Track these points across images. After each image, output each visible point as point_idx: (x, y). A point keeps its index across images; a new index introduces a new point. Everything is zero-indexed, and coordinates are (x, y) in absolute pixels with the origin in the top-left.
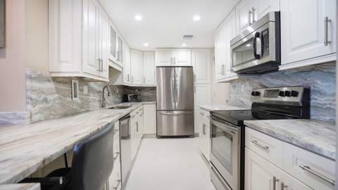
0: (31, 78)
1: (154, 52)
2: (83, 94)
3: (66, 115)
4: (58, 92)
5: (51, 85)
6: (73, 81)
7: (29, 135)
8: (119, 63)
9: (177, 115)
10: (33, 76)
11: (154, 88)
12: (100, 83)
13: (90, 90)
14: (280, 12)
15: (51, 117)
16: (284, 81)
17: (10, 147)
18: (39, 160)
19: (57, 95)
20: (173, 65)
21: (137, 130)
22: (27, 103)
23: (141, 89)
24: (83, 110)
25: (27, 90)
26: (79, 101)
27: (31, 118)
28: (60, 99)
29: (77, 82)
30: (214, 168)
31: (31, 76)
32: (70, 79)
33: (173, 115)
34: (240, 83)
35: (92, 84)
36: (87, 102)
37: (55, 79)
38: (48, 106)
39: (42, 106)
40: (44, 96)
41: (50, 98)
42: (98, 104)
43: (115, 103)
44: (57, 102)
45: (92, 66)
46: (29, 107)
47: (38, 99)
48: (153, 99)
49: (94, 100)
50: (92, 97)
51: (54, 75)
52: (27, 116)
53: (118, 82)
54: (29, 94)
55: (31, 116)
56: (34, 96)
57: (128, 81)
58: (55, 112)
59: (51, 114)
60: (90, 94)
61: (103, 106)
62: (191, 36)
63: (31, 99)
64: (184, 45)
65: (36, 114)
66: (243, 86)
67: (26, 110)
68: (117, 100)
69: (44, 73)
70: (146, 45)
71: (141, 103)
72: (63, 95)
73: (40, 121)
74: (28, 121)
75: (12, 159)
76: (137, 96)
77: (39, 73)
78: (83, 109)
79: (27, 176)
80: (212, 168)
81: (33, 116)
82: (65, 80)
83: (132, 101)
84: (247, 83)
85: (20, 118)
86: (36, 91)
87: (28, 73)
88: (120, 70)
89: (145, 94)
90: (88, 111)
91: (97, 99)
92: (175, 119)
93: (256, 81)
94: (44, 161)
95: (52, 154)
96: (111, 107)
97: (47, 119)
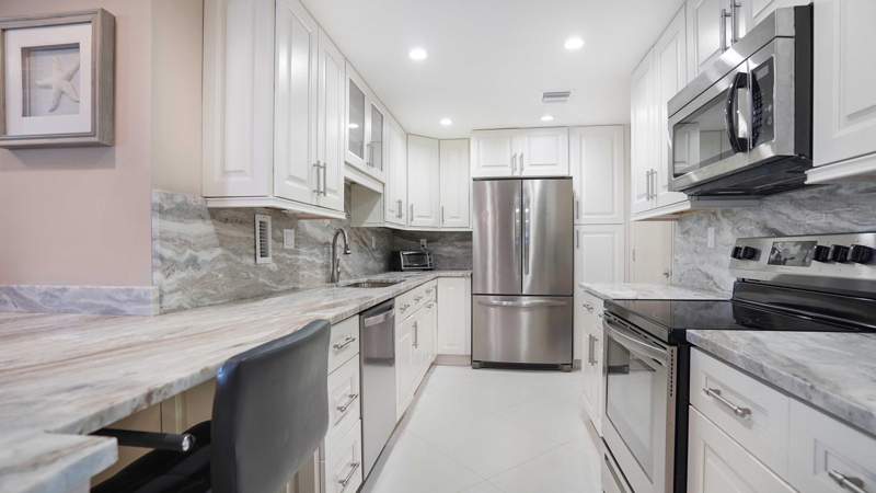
0: (161, 211)
1: (469, 139)
2: (283, 250)
3: (240, 298)
4: (221, 245)
5: (205, 228)
6: (259, 218)
7: (145, 338)
8: (375, 172)
9: (530, 308)
10: (166, 207)
11: (467, 236)
12: (328, 222)
13: (302, 239)
14: (811, 6)
15: (207, 301)
16: (836, 214)
17: (98, 362)
18: (140, 392)
19: (219, 251)
20: (517, 174)
21: (415, 344)
22: (154, 268)
23: (434, 237)
24: (281, 288)
25: (153, 239)
26: (273, 266)
27: (161, 302)
28: (228, 259)
29: (268, 219)
30: (610, 458)
31: (161, 206)
32: (252, 211)
33: (517, 308)
34: (704, 222)
35: (306, 225)
36: (294, 268)
37: (215, 214)
38: (198, 275)
39: (183, 275)
40: (189, 252)
41: (204, 256)
42: (320, 275)
43: (368, 272)
44: (219, 266)
45: (301, 181)
46: (158, 276)
47: (176, 258)
48: (462, 263)
49: (312, 265)
50: (305, 256)
51: (213, 204)
52: (151, 298)
53: (373, 221)
54: (157, 247)
55: (161, 296)
56: (168, 253)
57: (400, 216)
58: (215, 289)
59: (206, 295)
60: (303, 250)
61: (332, 280)
62: (565, 95)
63: (162, 258)
64: (547, 119)
65: (171, 292)
66: (711, 231)
67: (153, 284)
68: (371, 264)
69: (191, 200)
70: (446, 122)
71: (430, 275)
72: (235, 252)
73: (180, 309)
74: (154, 307)
75: (91, 386)
76: (423, 254)
77: (179, 199)
78: (284, 284)
79: (107, 423)
80: (606, 458)
81: (166, 298)
82: (241, 215)
83: (410, 268)
84: (724, 222)
85: (139, 300)
86: (173, 240)
87: (156, 199)
88: (378, 188)
89: (445, 250)
90: (295, 290)
91: (319, 261)
92: (525, 317)
93: (751, 215)
94: (149, 396)
95: (169, 381)
96: (352, 281)
97: (196, 305)
